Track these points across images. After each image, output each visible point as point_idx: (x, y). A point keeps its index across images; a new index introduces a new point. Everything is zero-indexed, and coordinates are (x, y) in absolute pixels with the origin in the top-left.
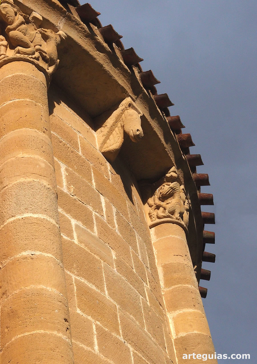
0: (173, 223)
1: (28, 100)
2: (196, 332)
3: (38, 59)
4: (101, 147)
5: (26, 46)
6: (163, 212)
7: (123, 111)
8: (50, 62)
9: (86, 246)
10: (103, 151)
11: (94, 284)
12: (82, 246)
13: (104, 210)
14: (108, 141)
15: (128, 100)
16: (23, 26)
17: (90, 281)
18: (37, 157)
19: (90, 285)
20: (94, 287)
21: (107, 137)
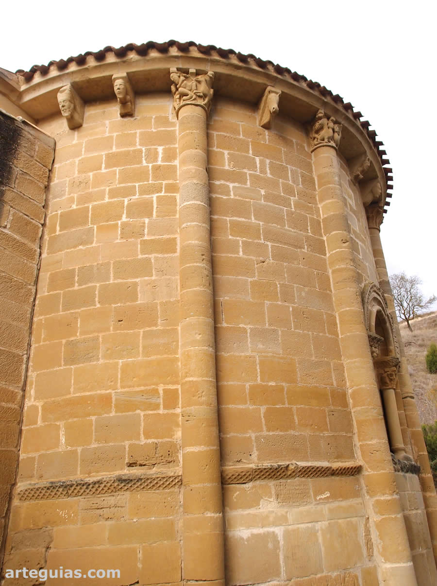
0: (323, 146)
1: (188, 131)
2: (332, 213)
3: (195, 99)
4: (260, 123)
5: (187, 95)
6: (317, 141)
7: (267, 97)
8: (204, 96)
9: (239, 196)
10: (261, 125)
11: (243, 217)
12: (237, 198)
13: (258, 166)
14: (263, 118)
15: (269, 88)
16: (185, 82)
17: (240, 217)
18: (189, 167)
19: (240, 219)
20: (243, 220)
21: (262, 116)
